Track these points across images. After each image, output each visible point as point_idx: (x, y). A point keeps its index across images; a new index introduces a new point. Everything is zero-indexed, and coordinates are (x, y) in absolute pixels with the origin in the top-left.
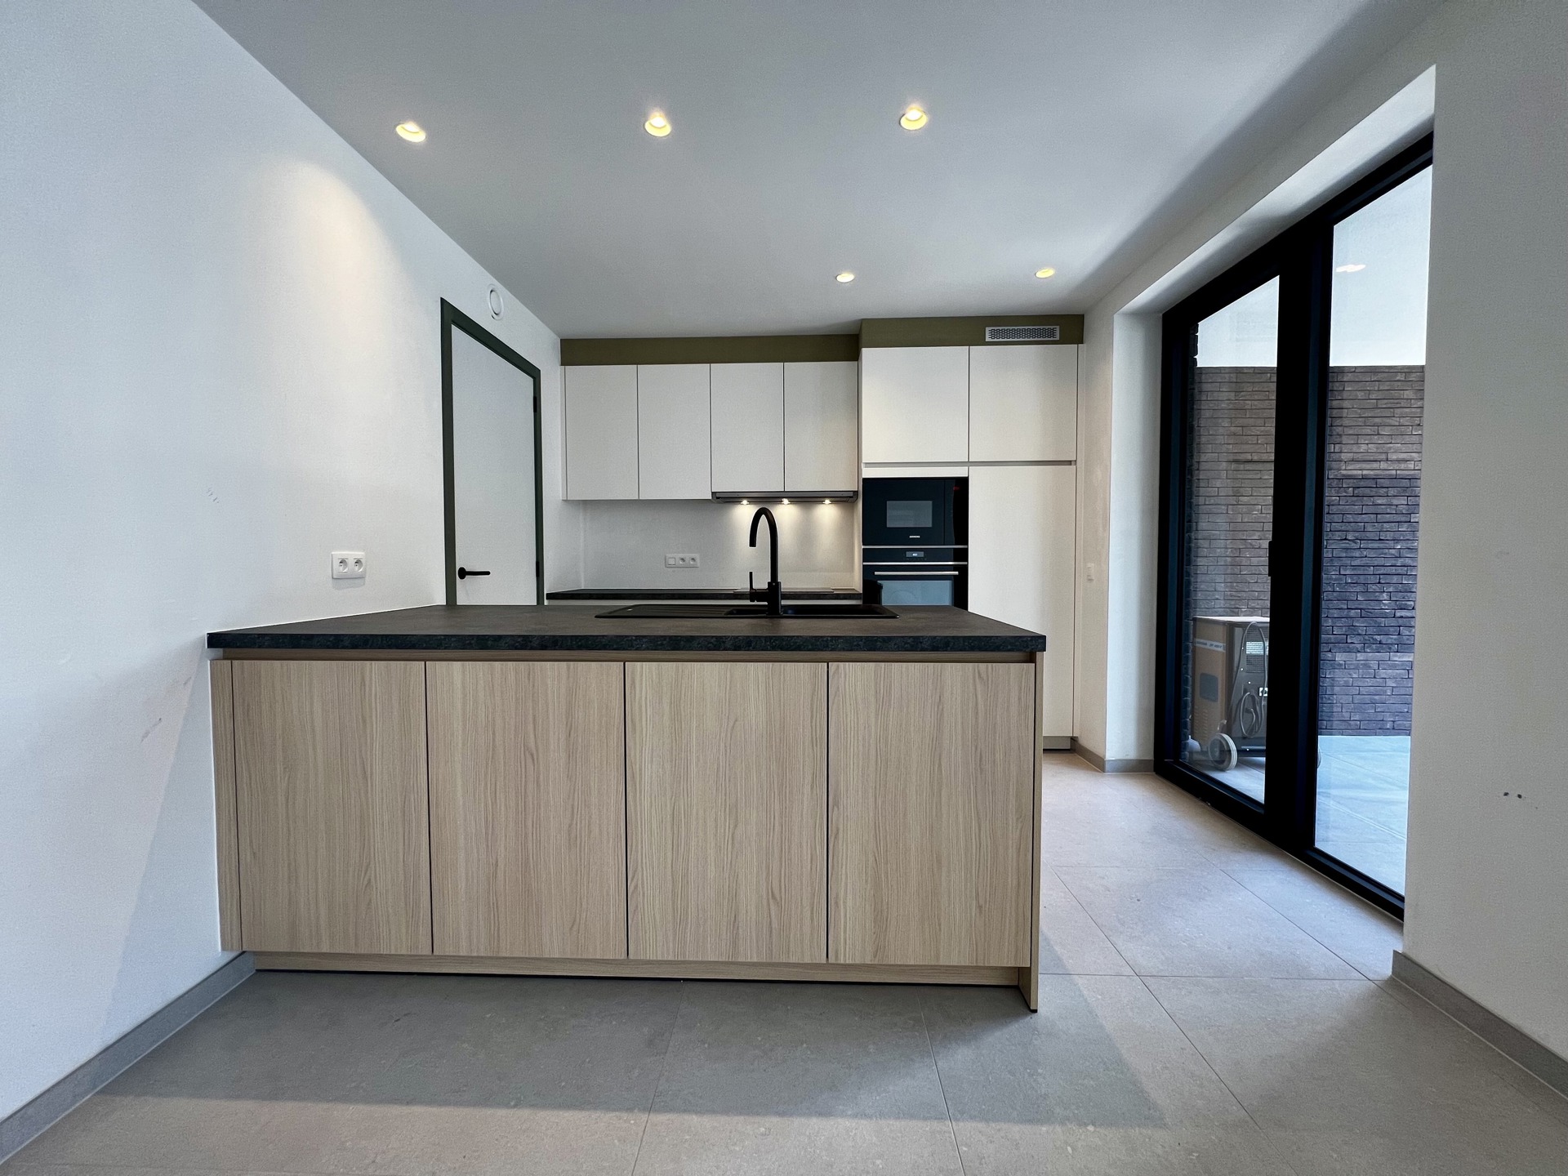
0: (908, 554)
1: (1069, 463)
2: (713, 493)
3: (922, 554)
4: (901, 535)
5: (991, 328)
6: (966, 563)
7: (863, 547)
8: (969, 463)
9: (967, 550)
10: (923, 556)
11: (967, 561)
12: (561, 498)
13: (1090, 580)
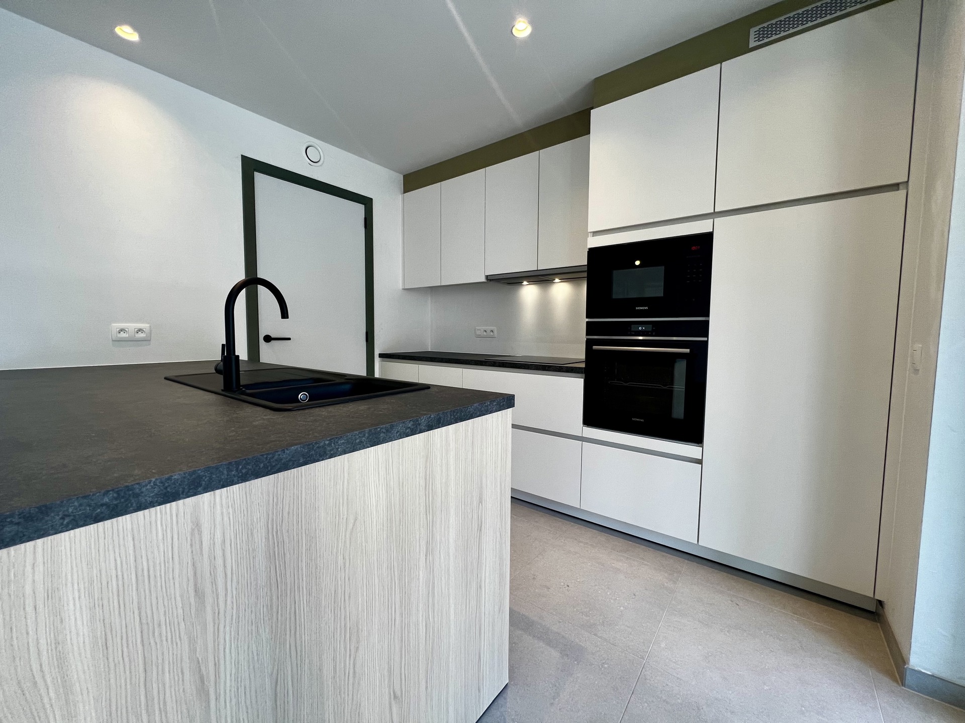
0: (634, 328)
1: (895, 187)
2: (487, 277)
3: (650, 328)
4: (628, 307)
5: (757, 28)
6: (705, 339)
7: (587, 320)
8: (715, 214)
9: (707, 323)
10: (650, 329)
11: (707, 336)
12: (401, 288)
13: (916, 371)
